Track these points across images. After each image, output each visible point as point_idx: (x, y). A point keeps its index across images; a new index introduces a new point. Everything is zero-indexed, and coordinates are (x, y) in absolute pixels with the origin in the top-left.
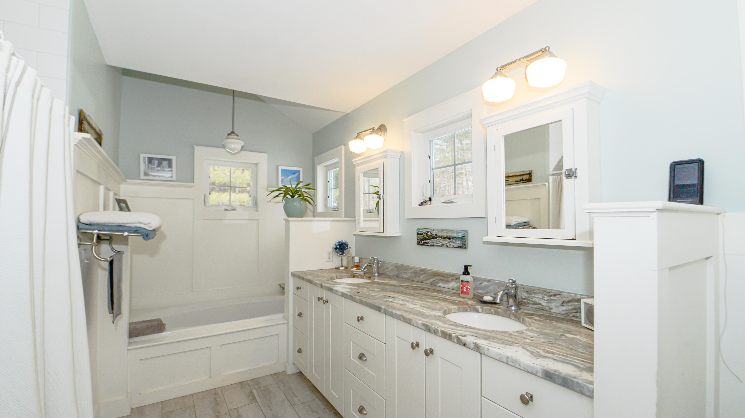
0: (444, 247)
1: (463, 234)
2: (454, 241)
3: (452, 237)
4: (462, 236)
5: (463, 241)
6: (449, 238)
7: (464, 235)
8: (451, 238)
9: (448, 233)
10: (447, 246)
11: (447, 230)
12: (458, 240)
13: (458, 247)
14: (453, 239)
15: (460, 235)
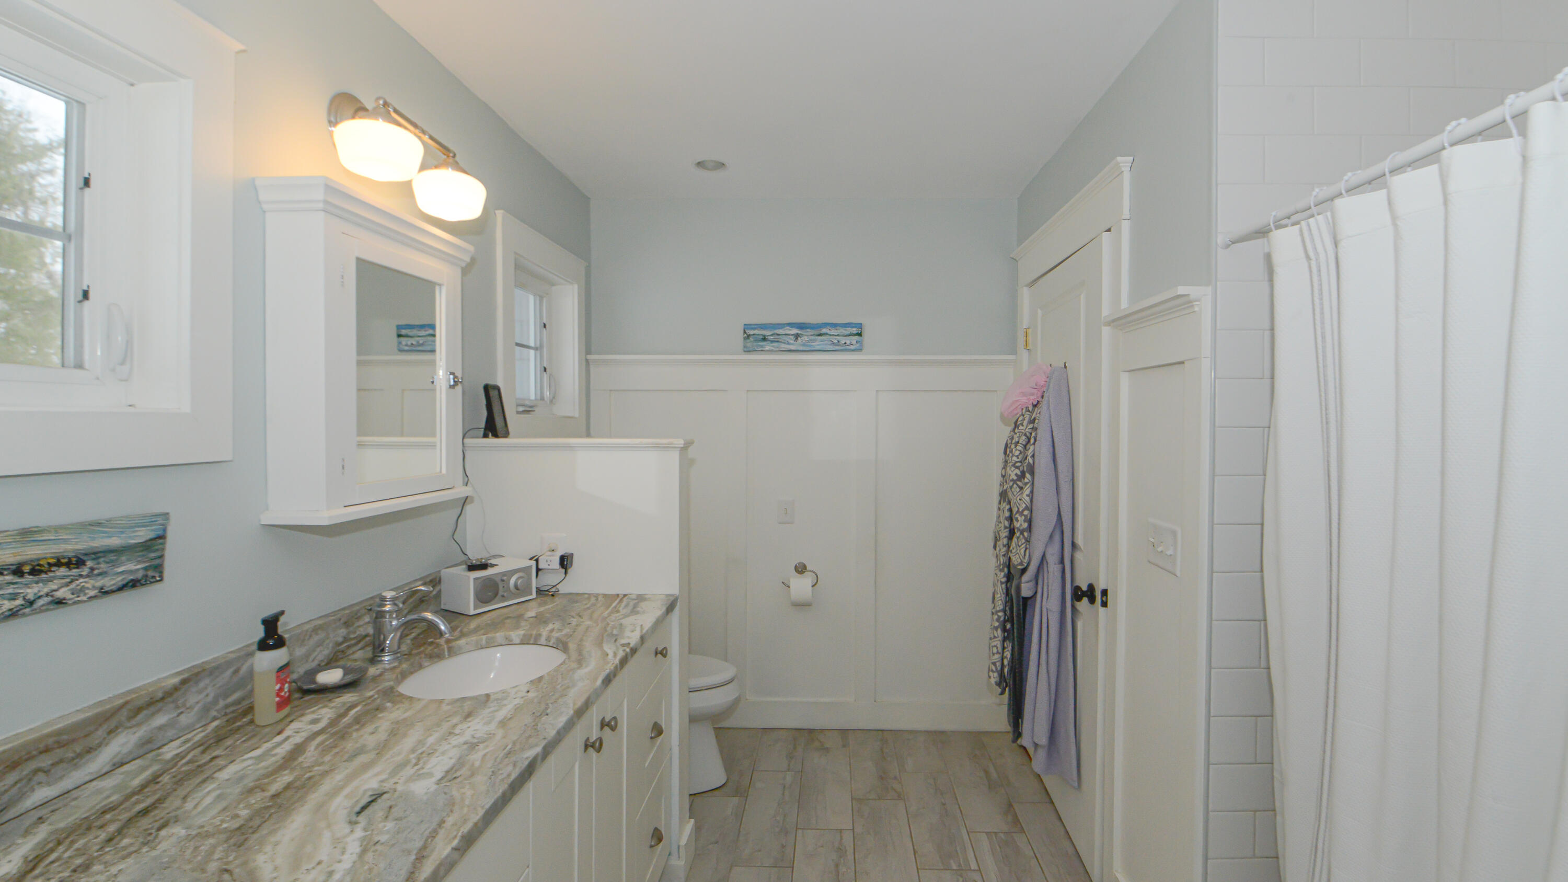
0: (41, 611)
1: (153, 530)
2: (103, 566)
3: (94, 553)
4: (152, 535)
5: (153, 555)
6: (76, 562)
7: (160, 533)
8: (85, 558)
9: (65, 541)
10: (60, 602)
11: (58, 529)
12: (124, 558)
13: (121, 589)
14: (101, 560)
15: (143, 535)
